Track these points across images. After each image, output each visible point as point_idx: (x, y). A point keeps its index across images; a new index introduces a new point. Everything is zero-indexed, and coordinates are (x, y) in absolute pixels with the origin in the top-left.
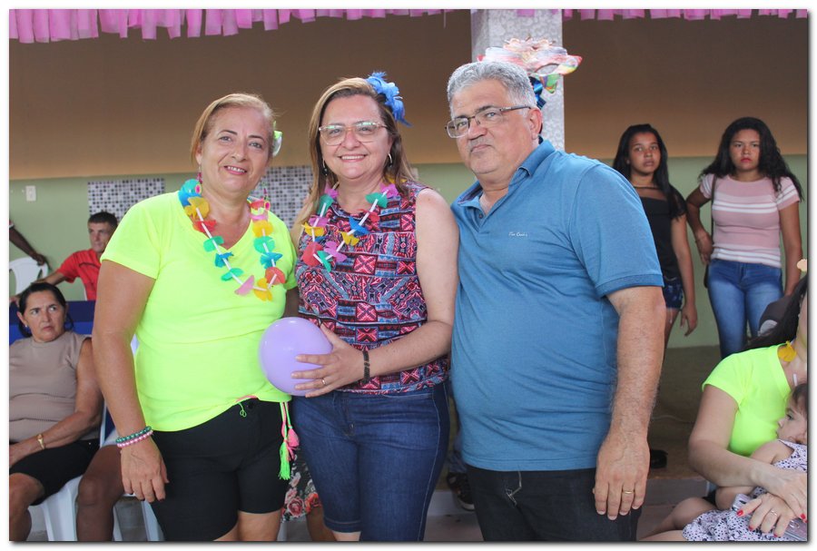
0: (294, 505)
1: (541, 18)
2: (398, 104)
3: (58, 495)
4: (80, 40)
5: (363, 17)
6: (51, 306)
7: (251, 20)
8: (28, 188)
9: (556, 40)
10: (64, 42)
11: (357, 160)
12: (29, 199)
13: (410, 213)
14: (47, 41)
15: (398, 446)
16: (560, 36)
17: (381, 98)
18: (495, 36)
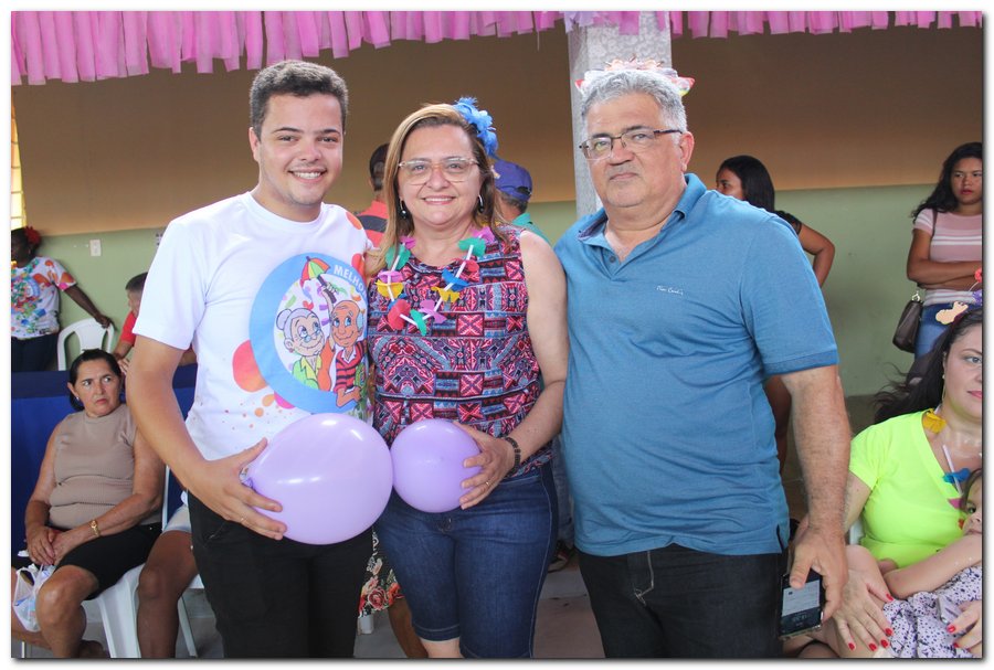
0: (375, 596)
1: (646, 36)
2: (491, 136)
3: (116, 587)
4: (129, 78)
5: (444, 39)
6: (105, 377)
7: (317, 48)
8: (92, 242)
9: (663, 59)
10: (112, 82)
11: (444, 203)
12: (93, 254)
13: (516, 260)
14: (93, 80)
15: (508, 541)
16: (669, 56)
17: (472, 129)
18: (596, 58)
